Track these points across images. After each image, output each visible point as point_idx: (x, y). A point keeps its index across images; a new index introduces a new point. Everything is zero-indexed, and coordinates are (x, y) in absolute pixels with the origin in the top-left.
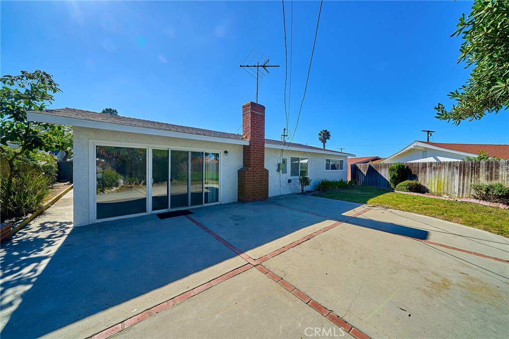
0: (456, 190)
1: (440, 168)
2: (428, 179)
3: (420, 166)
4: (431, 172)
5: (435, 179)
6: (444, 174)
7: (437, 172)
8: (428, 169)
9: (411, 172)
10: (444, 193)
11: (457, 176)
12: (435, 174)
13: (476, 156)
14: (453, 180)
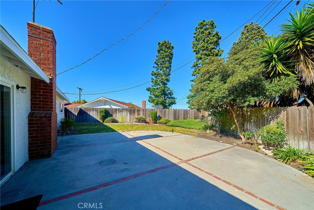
0: (129, 120)
1: (123, 111)
2: (117, 116)
3: (114, 110)
4: (119, 113)
5: (121, 116)
6: (124, 113)
7: (121, 113)
8: (118, 112)
9: (109, 113)
10: (124, 122)
11: (129, 114)
12: (120, 113)
13: (128, 107)
14: (127, 116)
